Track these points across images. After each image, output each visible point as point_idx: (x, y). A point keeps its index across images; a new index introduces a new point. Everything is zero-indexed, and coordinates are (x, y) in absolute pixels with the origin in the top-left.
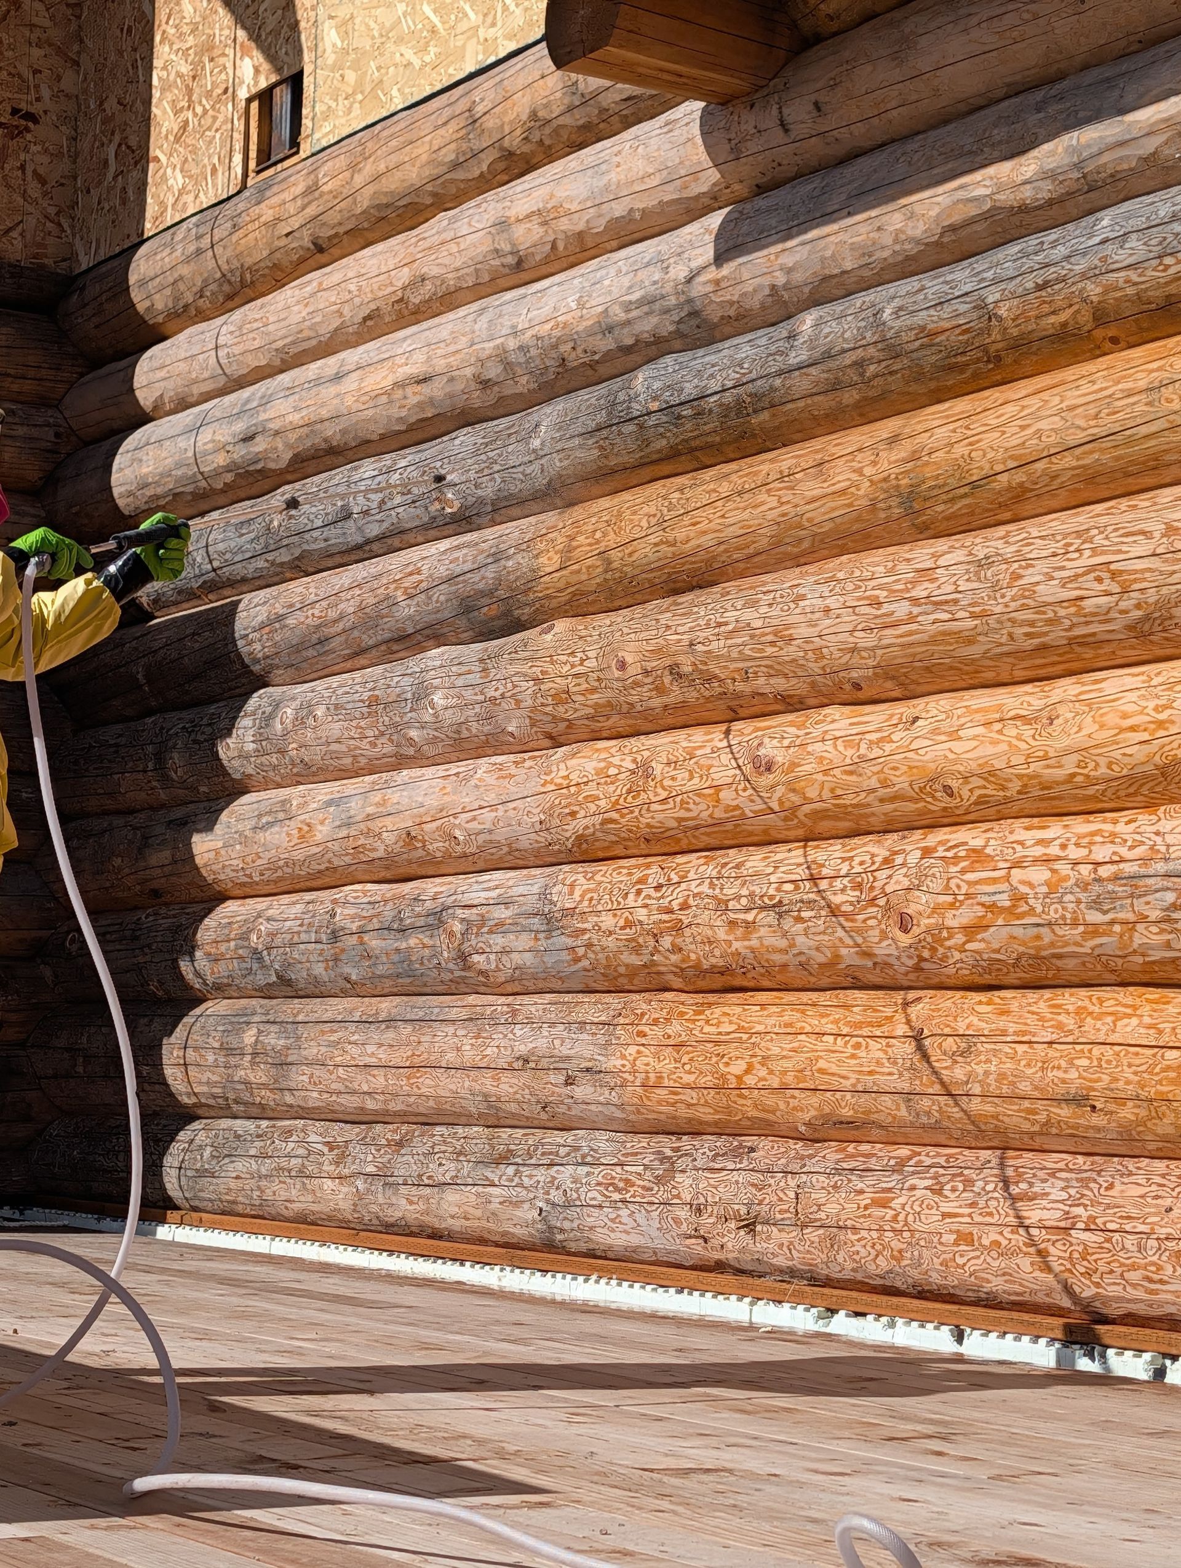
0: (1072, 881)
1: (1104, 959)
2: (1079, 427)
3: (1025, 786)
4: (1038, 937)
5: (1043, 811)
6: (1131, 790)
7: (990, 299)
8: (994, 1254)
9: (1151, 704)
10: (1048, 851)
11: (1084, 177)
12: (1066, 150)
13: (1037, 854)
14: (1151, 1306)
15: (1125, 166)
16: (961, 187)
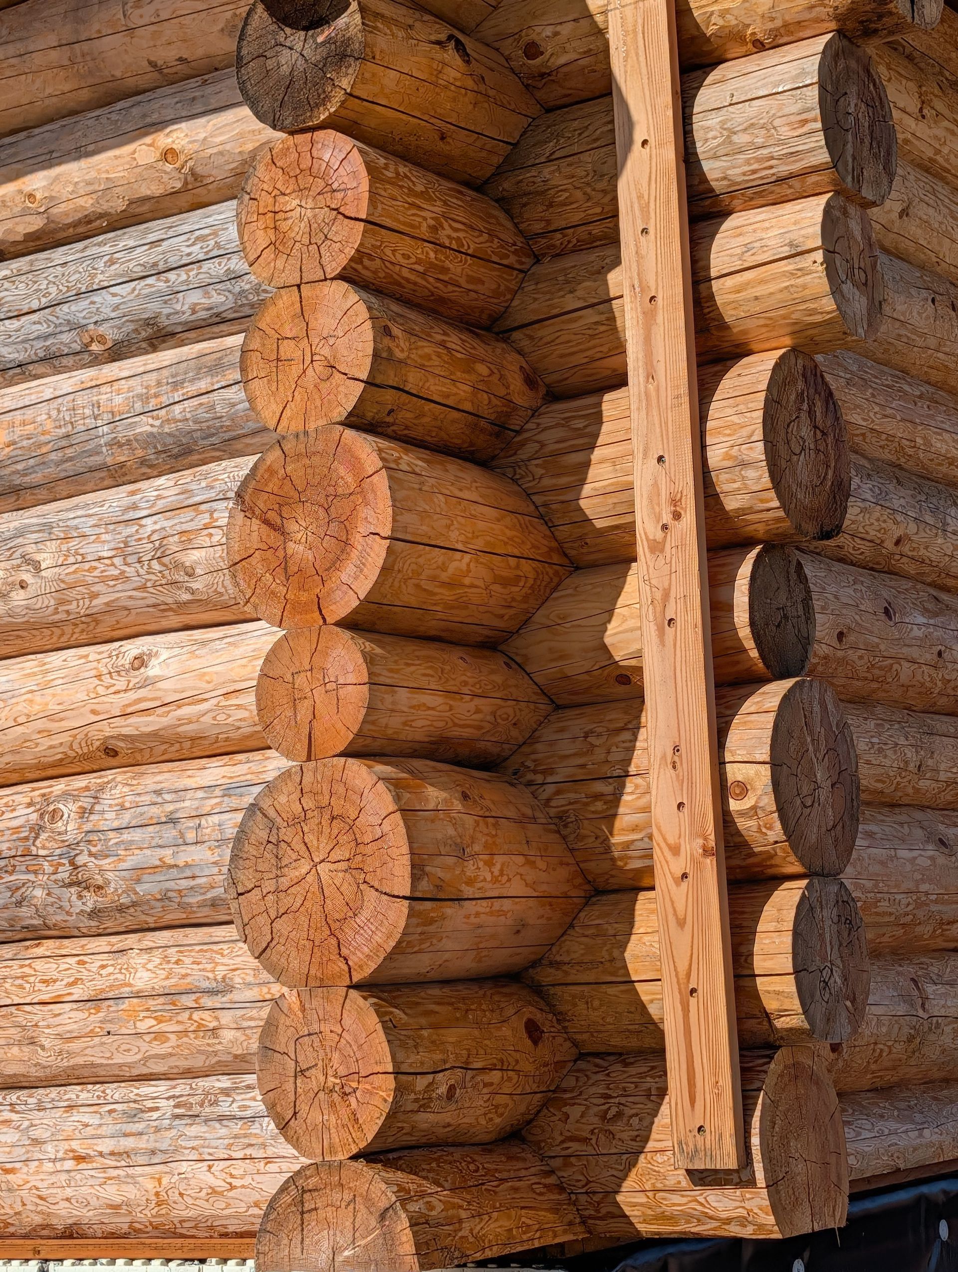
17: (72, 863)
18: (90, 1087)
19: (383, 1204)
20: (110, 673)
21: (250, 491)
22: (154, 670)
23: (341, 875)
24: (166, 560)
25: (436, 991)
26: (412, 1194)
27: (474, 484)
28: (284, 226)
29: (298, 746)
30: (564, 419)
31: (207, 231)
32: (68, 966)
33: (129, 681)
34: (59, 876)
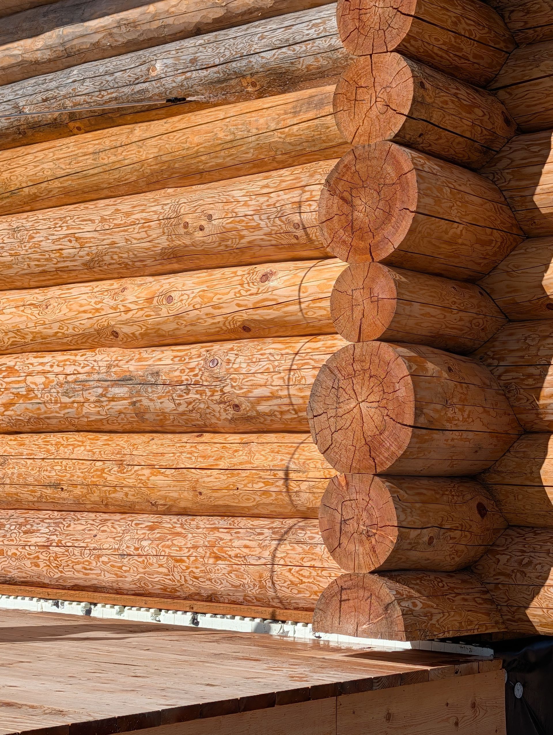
0: (55, 383)
1: (69, 419)
2: (62, 168)
3: (34, 337)
4: (39, 409)
5: (43, 349)
6: (84, 340)
7: (21, 104)
8: (13, 559)
9: (93, 301)
10: (44, 368)
11: (65, 50)
12: (57, 36)
13: (39, 370)
14: (85, 581)
15: (85, 47)
16: (7, 49)
17: (221, 391)
18: (226, 518)
19: (387, 601)
20: (248, 283)
21: (334, 179)
22: (273, 283)
23: (373, 410)
24: (284, 218)
25: (425, 482)
26: (405, 596)
27: (469, 182)
28: (364, 18)
29: (353, 333)
30: (526, 145)
31: (319, 21)
32: (216, 449)
33: (259, 289)
34: (214, 398)
